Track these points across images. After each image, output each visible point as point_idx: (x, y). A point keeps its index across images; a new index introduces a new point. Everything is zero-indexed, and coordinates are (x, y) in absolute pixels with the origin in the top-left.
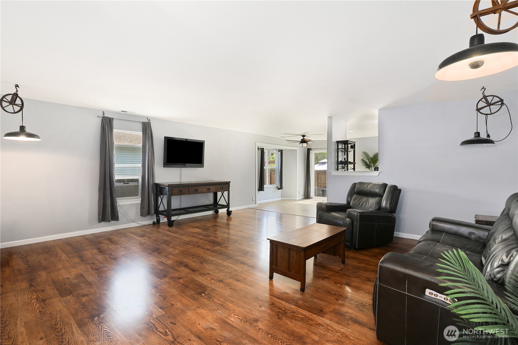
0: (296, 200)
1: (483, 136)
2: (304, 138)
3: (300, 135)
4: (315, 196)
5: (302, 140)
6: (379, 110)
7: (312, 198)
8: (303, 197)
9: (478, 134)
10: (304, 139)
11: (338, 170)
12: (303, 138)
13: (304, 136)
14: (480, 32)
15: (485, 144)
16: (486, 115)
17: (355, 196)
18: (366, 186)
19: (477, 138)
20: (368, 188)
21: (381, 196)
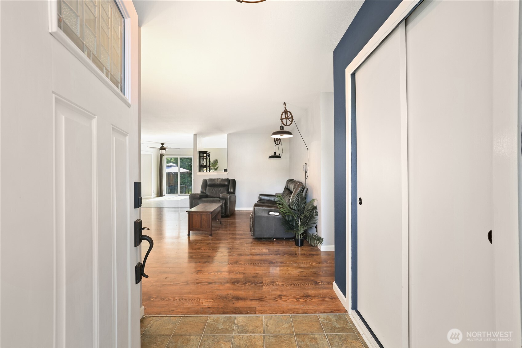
0: (151, 198)
1: (277, 154)
2: (163, 146)
3: (160, 143)
4: (167, 193)
5: (161, 147)
6: (228, 134)
7: (164, 195)
8: (155, 196)
9: (275, 153)
11: (200, 171)
12: (162, 146)
13: (163, 144)
14: (283, 125)
15: (278, 158)
16: (277, 144)
17: (208, 188)
18: (216, 181)
19: (275, 155)
20: (218, 182)
21: (228, 186)
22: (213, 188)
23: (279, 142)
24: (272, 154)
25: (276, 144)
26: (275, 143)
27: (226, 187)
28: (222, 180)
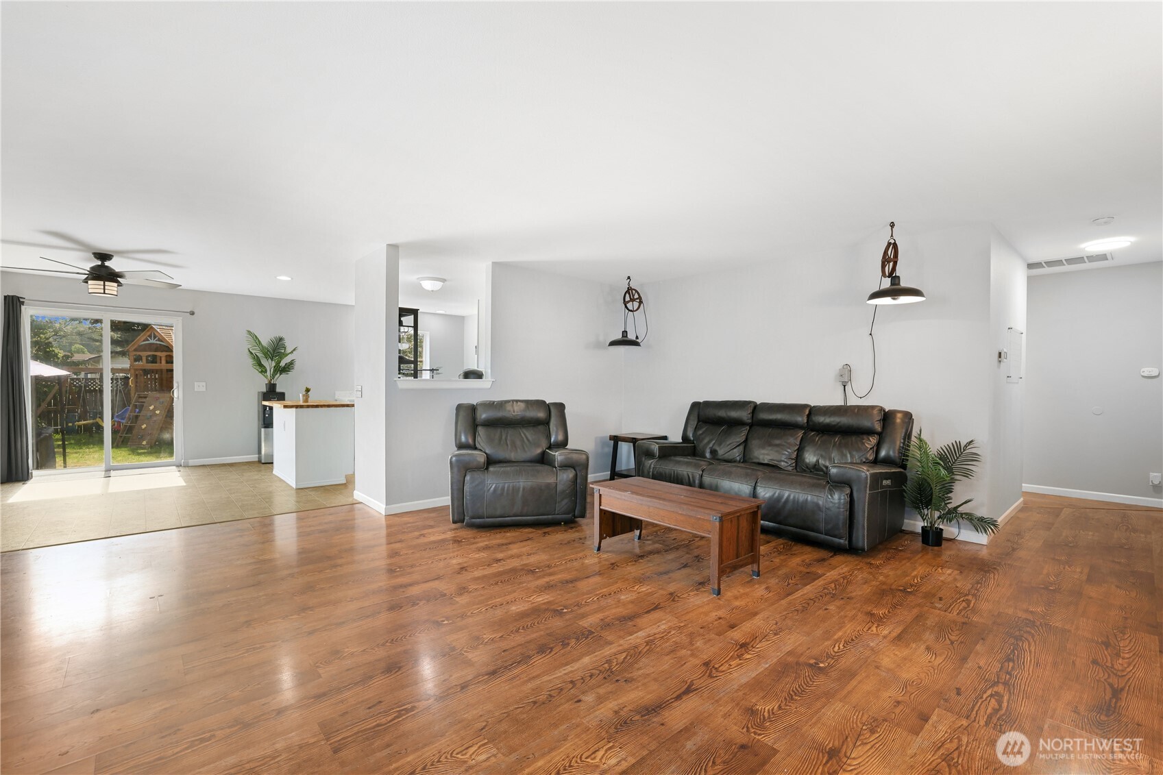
1: (631, 336)
2: (107, 263)
3: (89, 252)
5: (93, 269)
6: (493, 263)
9: (625, 333)
10: (103, 266)
12: (99, 263)
13: (104, 256)
15: (632, 347)
16: (631, 311)
17: (481, 430)
18: (509, 407)
19: (625, 339)
20: (517, 411)
21: (546, 423)
22: (499, 430)
23: (636, 304)
24: (619, 336)
25: (629, 310)
26: (626, 307)
27: (541, 428)
28: (529, 403)
